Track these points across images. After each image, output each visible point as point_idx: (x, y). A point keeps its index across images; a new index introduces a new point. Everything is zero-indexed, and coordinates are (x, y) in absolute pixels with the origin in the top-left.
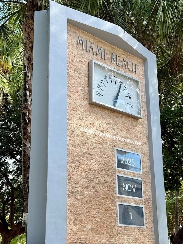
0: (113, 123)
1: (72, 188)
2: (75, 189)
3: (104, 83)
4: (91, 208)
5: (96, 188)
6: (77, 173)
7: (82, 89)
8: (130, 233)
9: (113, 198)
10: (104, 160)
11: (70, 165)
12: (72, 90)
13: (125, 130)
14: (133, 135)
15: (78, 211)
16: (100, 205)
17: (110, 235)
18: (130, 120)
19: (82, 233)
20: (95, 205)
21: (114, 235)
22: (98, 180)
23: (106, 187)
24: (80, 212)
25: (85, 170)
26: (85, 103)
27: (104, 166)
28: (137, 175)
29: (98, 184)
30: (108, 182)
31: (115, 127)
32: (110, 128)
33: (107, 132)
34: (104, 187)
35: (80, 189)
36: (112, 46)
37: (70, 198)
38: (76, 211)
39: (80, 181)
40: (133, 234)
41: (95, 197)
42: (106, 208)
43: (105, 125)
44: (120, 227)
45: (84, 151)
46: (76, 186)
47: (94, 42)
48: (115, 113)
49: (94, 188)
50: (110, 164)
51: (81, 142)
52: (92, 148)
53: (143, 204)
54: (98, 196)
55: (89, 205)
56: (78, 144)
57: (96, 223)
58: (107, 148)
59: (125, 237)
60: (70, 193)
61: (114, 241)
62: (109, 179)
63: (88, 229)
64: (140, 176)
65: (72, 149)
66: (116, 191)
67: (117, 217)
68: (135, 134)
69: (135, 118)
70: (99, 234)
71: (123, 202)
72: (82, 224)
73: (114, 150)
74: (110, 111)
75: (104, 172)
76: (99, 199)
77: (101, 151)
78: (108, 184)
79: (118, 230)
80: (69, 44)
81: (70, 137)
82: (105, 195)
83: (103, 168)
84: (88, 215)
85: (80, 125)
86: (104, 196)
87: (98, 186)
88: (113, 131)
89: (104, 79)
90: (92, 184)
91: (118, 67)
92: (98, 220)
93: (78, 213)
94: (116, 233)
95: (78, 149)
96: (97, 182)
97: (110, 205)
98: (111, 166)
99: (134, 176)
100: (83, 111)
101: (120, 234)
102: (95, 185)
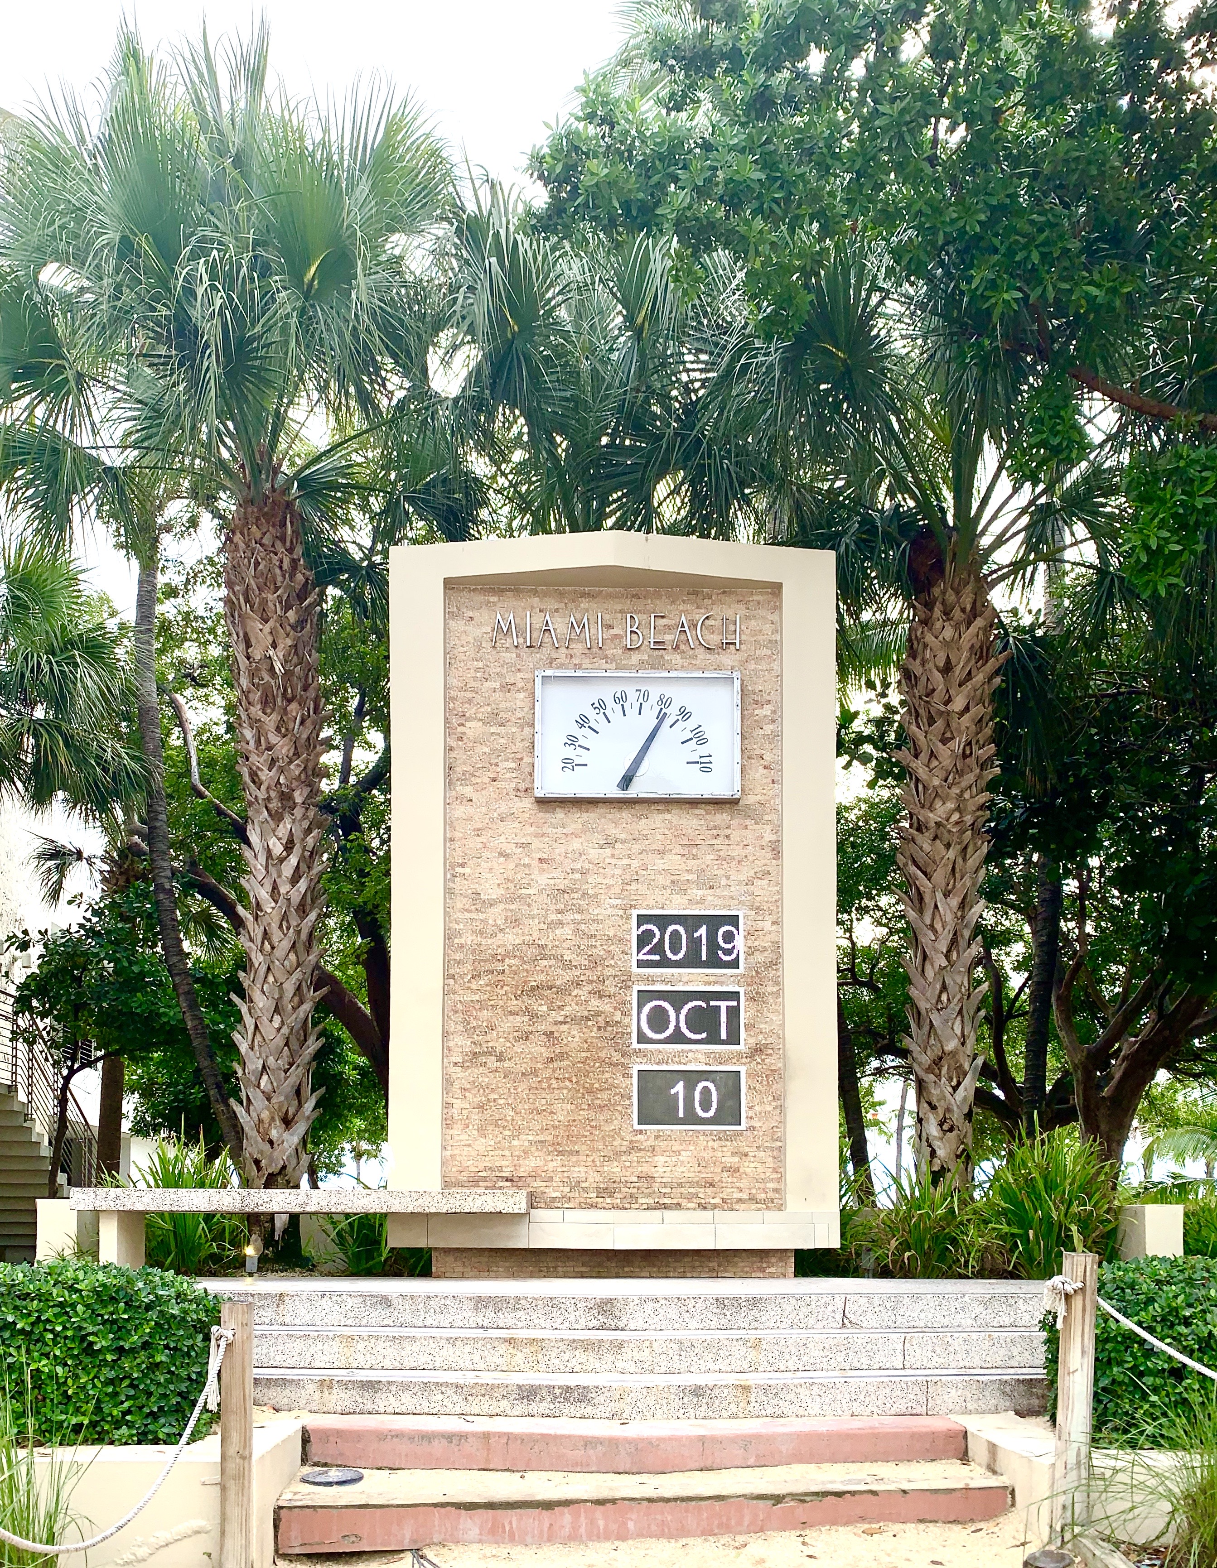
0: (629, 837)
1: (475, 1044)
2: (484, 1045)
3: (593, 724)
4: (537, 1089)
5: (556, 1034)
6: (491, 1003)
7: (513, 765)
8: (681, 1148)
9: (616, 1057)
10: (590, 953)
13: (678, 849)
14: (713, 857)
15: (494, 1101)
16: (569, 1079)
17: (602, 1154)
18: (697, 812)
19: (507, 1153)
20: (554, 1081)
21: (618, 1154)
22: (563, 1013)
23: (595, 1029)
24: (502, 1102)
26: (520, 804)
27: (586, 972)
28: (722, 979)
29: (565, 1023)
30: (598, 1014)
31: (637, 848)
32: (613, 856)
34: (585, 1030)
35: (499, 1045)
37: (469, 1071)
38: (488, 1101)
39: (502, 1024)
40: (692, 1148)
41: (551, 1060)
42: (591, 1084)
43: (594, 853)
44: (641, 1132)
45: (517, 942)
48: (637, 807)
49: (549, 1035)
50: (612, 963)
51: (507, 917)
52: (546, 927)
53: (744, 1060)
54: (562, 1056)
55: (533, 1081)
56: (496, 925)
57: (555, 1127)
58: (600, 917)
59: (660, 1160)
60: (466, 1058)
62: (606, 1006)
63: (527, 1144)
64: (732, 979)
66: (629, 1034)
67: (630, 1105)
68: (721, 853)
70: (560, 1153)
71: (656, 1064)
72: (507, 1133)
73: (629, 917)
75: (588, 988)
76: (566, 1063)
77: (576, 931)
78: (601, 1018)
79: (632, 1141)
81: (470, 911)
82: (588, 1050)
83: (582, 978)
84: (526, 1107)
86: (584, 1054)
87: (564, 1028)
88: (626, 861)
89: (591, 714)
90: (542, 1027)
91: (655, 654)
92: (561, 1118)
93: (492, 1104)
94: (623, 1149)
95: (494, 940)
96: (560, 1019)
97: (607, 1075)
98: (613, 966)
99: (706, 983)
100: (512, 830)
101: (641, 1150)
102: (554, 1028)
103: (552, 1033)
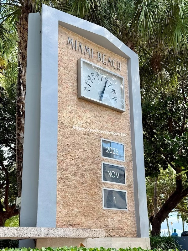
0: (100, 116)
1: (62, 175)
2: (64, 175)
3: (91, 79)
4: (79, 193)
5: (83, 174)
6: (66, 161)
7: (72, 84)
8: (114, 216)
9: (98, 184)
10: (91, 149)
11: (60, 153)
12: (62, 86)
13: (110, 123)
14: (117, 127)
15: (67, 196)
16: (87, 190)
17: (96, 217)
18: (114, 113)
19: (71, 215)
20: (83, 191)
21: (100, 217)
22: (85, 168)
23: (93, 174)
24: (69, 196)
25: (74, 159)
26: (74, 97)
27: (90, 155)
28: (121, 163)
29: (86, 171)
30: (94, 169)
31: (101, 119)
32: (96, 120)
33: (93, 124)
34: (90, 174)
35: (69, 176)
36: (99, 46)
37: (60, 184)
38: (65, 196)
39: (69, 169)
40: (117, 216)
41: (82, 183)
42: (92, 193)
43: (92, 118)
44: (105, 210)
45: (73, 141)
46: (65, 173)
47: (83, 42)
48: (101, 107)
50: (97, 153)
51: (70, 133)
52: (80, 138)
53: (126, 189)
54: (85, 182)
55: (77, 190)
56: (67, 135)
57: (83, 207)
58: (93, 138)
59: (110, 219)
60: (59, 179)
61: (99, 223)
62: (95, 167)
63: (76, 212)
64: (123, 163)
65: (62, 139)
66: (101, 177)
67: (102, 201)
68: (119, 126)
69: (120, 112)
70: (85, 216)
71: (108, 188)
72: (71, 208)
73: (100, 140)
74: (96, 105)
75: (91, 160)
76: (86, 185)
77: (88, 141)
78: (94, 171)
79: (103, 213)
80: (60, 44)
81: (61, 128)
83: (89, 157)
84: (76, 199)
85: (69, 117)
86: (91, 182)
87: (85, 173)
88: (99, 123)
89: (91, 76)
90: (80, 171)
91: (104, 65)
92: (85, 204)
93: (66, 197)
94: (101, 215)
95: (67, 140)
96: (84, 169)
97: (96, 190)
98: (97, 154)
99: (117, 164)
100: (72, 105)
101: (105, 216)
102: (83, 172)
103: (82, 174)
